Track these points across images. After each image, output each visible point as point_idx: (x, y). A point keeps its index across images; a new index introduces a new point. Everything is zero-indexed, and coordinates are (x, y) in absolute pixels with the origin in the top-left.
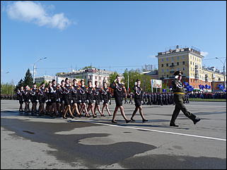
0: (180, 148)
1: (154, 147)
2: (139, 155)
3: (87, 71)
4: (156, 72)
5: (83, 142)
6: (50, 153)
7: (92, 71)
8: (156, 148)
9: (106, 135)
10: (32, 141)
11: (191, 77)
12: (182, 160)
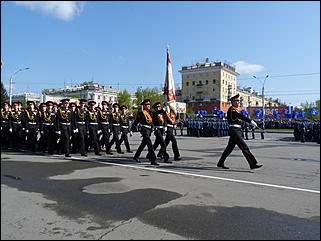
0: (210, 195)
1: (177, 196)
2: (162, 206)
3: (86, 88)
4: (179, 93)
5: (89, 190)
6: (47, 206)
7: (93, 89)
8: (181, 196)
9: (117, 180)
10: (20, 190)
12: (213, 211)
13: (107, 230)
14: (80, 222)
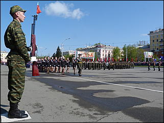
1: (148, 102)
2: (137, 106)
3: (97, 47)
4: (148, 46)
6: (74, 101)
7: (100, 47)
8: (150, 102)
9: (112, 91)
13: (104, 116)
14: (90, 110)
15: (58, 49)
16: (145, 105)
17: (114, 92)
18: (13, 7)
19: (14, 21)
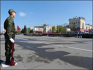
0: (79, 54)
1: (70, 53)
2: (65, 56)
3: (44, 26)
4: (68, 26)
5: (46, 51)
7: (46, 26)
10: (30, 50)
11: (81, 27)
14: (45, 59)
15: (25, 26)
16: (68, 55)
17: (55, 49)
18: (11, 10)
19: (10, 16)
